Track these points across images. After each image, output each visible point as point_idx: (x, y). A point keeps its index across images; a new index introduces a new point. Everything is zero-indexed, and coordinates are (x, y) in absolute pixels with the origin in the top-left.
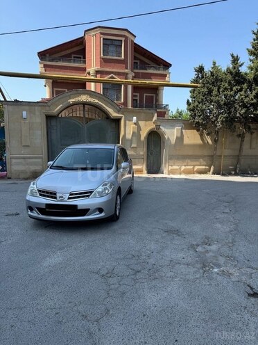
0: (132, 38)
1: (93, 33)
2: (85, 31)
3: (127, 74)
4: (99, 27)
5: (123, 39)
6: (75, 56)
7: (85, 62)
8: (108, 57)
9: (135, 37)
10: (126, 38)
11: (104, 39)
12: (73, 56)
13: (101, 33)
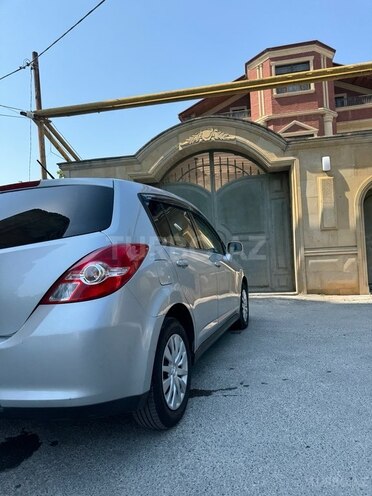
0: (329, 54)
1: (258, 63)
2: (247, 64)
3: (323, 115)
4: (268, 50)
5: (311, 59)
6: (235, 108)
7: (249, 113)
8: (285, 94)
9: (334, 51)
10: (317, 56)
11: (277, 67)
12: (231, 109)
13: (272, 59)
